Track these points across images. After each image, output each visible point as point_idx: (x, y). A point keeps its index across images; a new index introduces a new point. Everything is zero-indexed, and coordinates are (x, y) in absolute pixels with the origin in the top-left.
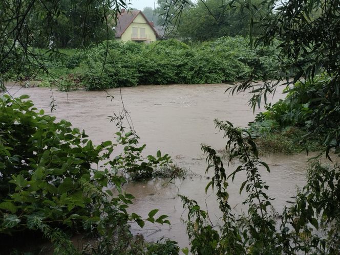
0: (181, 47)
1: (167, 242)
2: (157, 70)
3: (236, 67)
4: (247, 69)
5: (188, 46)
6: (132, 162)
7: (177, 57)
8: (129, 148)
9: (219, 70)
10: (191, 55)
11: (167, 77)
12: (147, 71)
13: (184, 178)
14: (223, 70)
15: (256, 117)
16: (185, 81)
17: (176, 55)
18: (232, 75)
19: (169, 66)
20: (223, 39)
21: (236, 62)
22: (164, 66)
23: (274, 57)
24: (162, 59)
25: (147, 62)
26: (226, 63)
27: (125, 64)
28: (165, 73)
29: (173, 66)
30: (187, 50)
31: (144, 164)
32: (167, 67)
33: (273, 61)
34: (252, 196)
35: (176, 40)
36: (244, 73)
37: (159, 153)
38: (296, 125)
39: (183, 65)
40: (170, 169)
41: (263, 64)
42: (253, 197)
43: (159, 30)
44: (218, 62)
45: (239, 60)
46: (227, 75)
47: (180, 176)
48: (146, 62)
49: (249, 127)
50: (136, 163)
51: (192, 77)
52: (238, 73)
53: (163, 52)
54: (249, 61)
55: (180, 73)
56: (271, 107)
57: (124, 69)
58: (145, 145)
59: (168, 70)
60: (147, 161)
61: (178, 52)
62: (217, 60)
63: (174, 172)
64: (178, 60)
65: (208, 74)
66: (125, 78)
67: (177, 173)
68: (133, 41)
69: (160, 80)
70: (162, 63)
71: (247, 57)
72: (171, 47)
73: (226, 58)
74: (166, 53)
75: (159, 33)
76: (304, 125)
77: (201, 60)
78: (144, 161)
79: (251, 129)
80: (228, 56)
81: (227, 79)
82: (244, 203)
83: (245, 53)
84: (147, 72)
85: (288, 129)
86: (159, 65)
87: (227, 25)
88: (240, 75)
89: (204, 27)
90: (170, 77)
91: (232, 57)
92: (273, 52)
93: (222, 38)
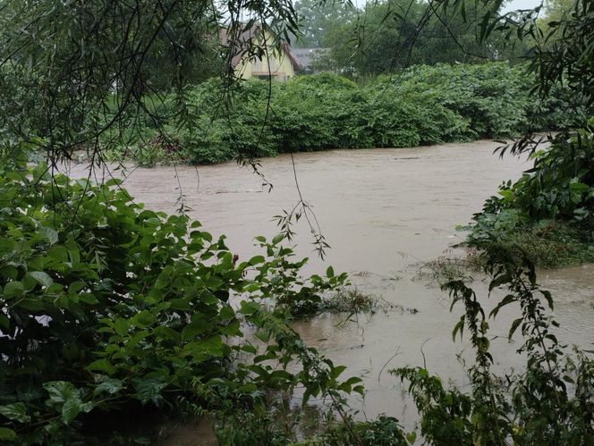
0: (342, 85)
1: (381, 418)
2: (303, 127)
3: (440, 117)
4: (458, 121)
5: (353, 84)
6: (285, 286)
7: (337, 103)
8: (280, 264)
9: (411, 122)
10: (360, 99)
11: (319, 138)
12: (287, 129)
13: (373, 313)
14: (418, 124)
15: (485, 205)
16: (347, 143)
17: (335, 99)
18: (434, 132)
19: (322, 119)
20: (415, 69)
21: (440, 110)
22: (313, 119)
23: (506, 98)
24: (310, 108)
25: (285, 114)
26: (422, 112)
27: (248, 118)
28: (317, 132)
29: (331, 118)
30: (354, 92)
31: (305, 290)
32: (320, 121)
33: (503, 105)
34: (532, 341)
35: (331, 73)
36: (454, 128)
37: (330, 272)
38: (558, 217)
39: (348, 117)
40: (348, 296)
41: (487, 111)
42: (534, 343)
43: (298, 56)
44: (409, 110)
45: (444, 105)
46: (424, 132)
47: (366, 310)
48: (283, 113)
49: (475, 223)
50: (292, 290)
51: (361, 136)
52: (443, 127)
53: (311, 96)
54: (462, 107)
55: (341, 130)
56: (511, 187)
57: (246, 126)
58: (306, 259)
59: (322, 126)
60: (310, 285)
61: (338, 94)
62: (406, 106)
63: (354, 302)
64: (339, 108)
65: (391, 132)
66: (250, 144)
67: (360, 303)
68: (255, 76)
69: (308, 144)
70: (312, 113)
71: (459, 100)
72: (325, 85)
73: (423, 101)
74: (317, 97)
75: (298, 61)
76: (571, 216)
77: (379, 107)
78: (304, 286)
79: (477, 226)
80: (426, 98)
81: (425, 139)
82: (520, 351)
83: (455, 94)
84: (287, 131)
85: (543, 224)
86: (306, 118)
87: (420, 44)
88: (447, 131)
89: (379, 50)
90: (326, 138)
91: (431, 100)
92: (503, 90)
93: (412, 67)
